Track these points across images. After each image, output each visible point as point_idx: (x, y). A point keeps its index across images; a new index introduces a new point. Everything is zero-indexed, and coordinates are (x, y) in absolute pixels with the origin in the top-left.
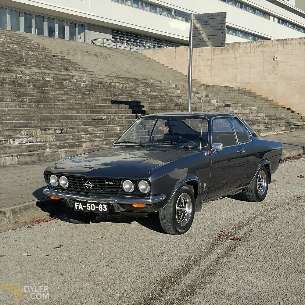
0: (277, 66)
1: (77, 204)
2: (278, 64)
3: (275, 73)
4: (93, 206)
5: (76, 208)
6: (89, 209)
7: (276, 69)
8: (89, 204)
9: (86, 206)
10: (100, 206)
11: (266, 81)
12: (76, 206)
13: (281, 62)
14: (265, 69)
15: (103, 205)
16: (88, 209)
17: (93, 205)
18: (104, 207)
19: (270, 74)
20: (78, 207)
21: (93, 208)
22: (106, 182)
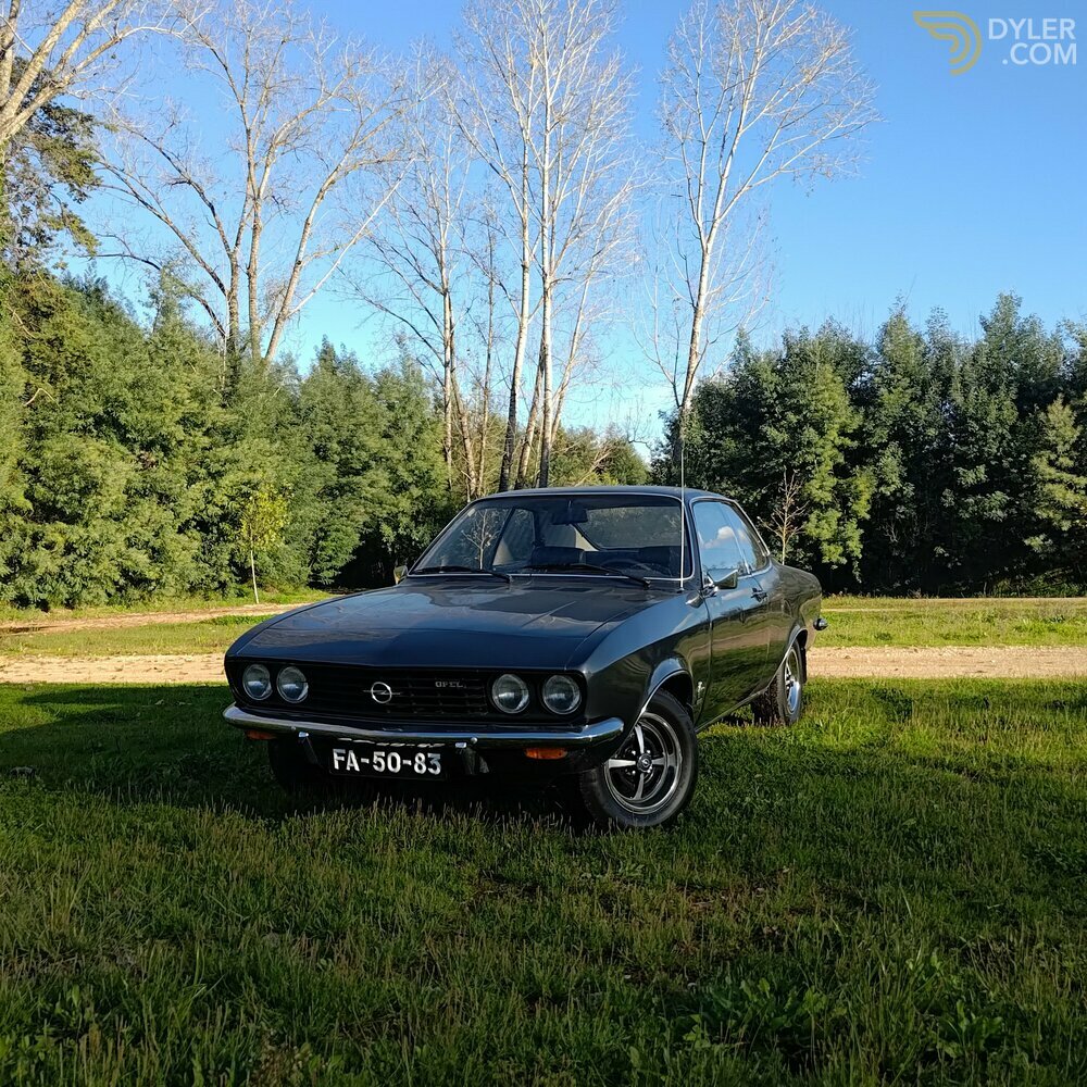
1: (340, 755)
4: (394, 759)
5: (337, 767)
6: (380, 770)
9: (371, 759)
10: (417, 758)
12: (336, 759)
15: (430, 755)
16: (376, 768)
17: (393, 754)
18: (432, 762)
20: (343, 764)
21: (394, 765)
22: (438, 685)
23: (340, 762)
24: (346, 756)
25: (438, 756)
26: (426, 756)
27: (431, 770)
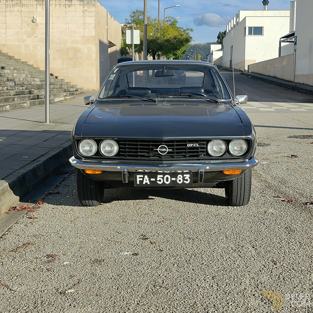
0: (37, 28)
1: (140, 178)
2: (37, 25)
3: (34, 36)
4: (167, 178)
5: (138, 183)
6: (160, 183)
7: (35, 31)
8: (162, 176)
9: (156, 179)
10: (178, 177)
11: (25, 43)
12: (138, 180)
13: (40, 24)
14: (23, 30)
15: (185, 175)
16: (158, 182)
17: (167, 176)
18: (186, 178)
19: (29, 36)
20: (141, 182)
21: (167, 180)
22: (189, 145)
23: (140, 181)
24: (143, 178)
25: (189, 176)
26: (183, 176)
27: (185, 182)
